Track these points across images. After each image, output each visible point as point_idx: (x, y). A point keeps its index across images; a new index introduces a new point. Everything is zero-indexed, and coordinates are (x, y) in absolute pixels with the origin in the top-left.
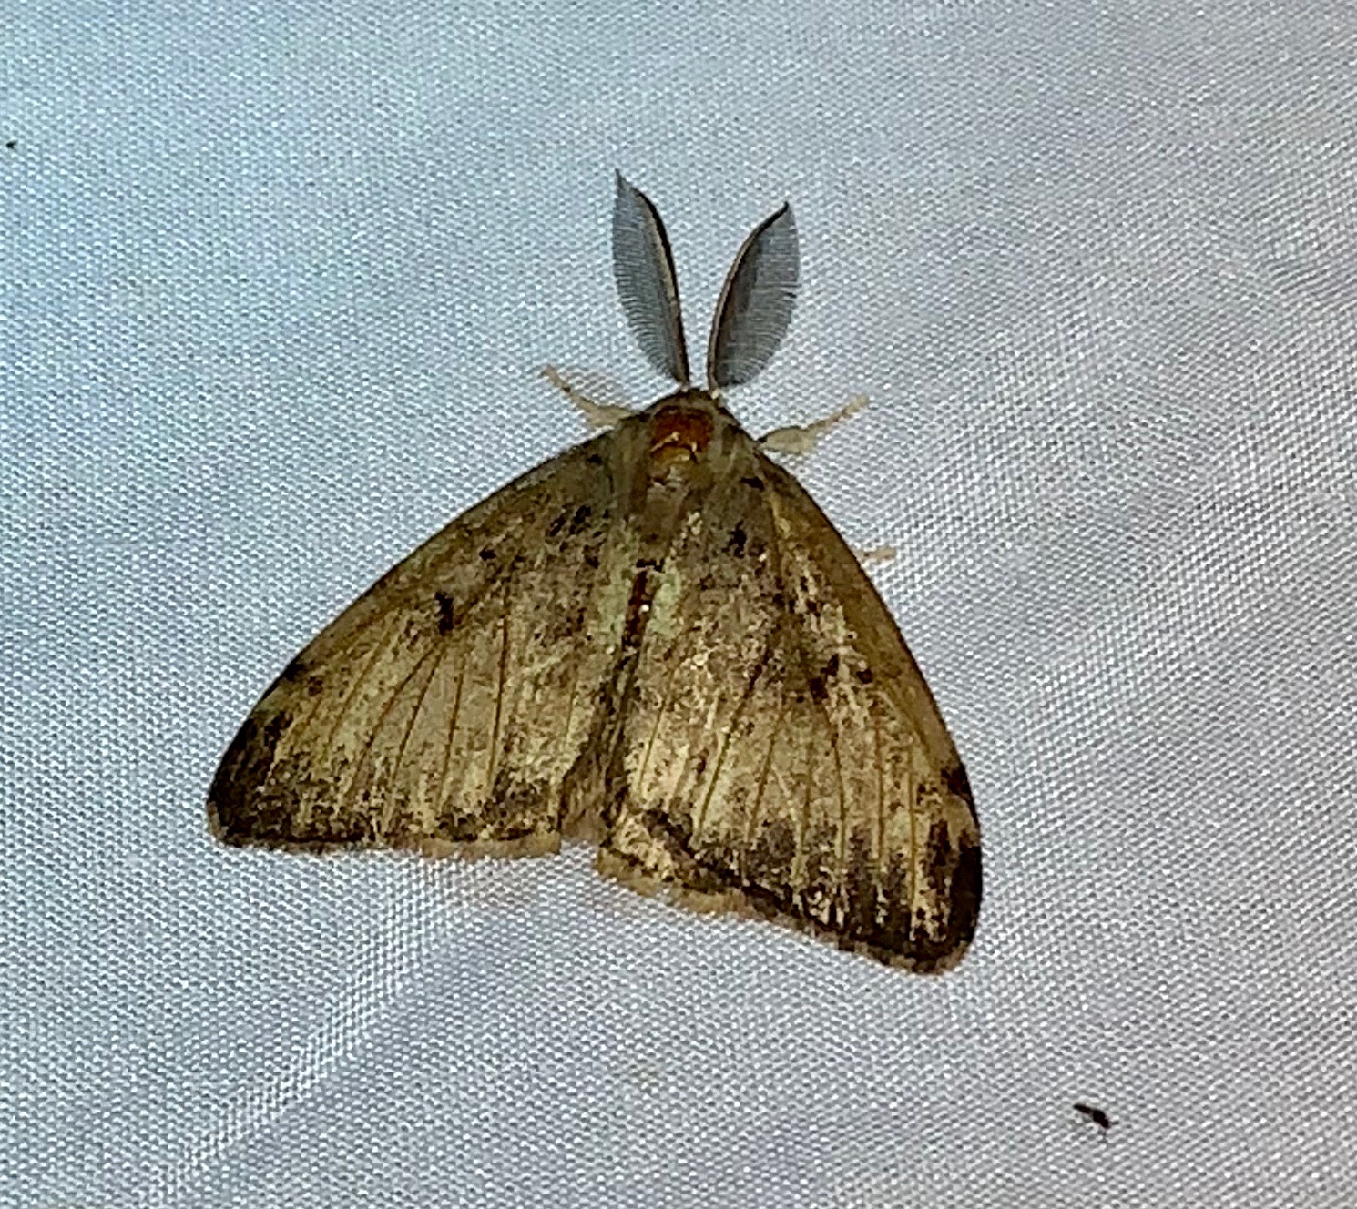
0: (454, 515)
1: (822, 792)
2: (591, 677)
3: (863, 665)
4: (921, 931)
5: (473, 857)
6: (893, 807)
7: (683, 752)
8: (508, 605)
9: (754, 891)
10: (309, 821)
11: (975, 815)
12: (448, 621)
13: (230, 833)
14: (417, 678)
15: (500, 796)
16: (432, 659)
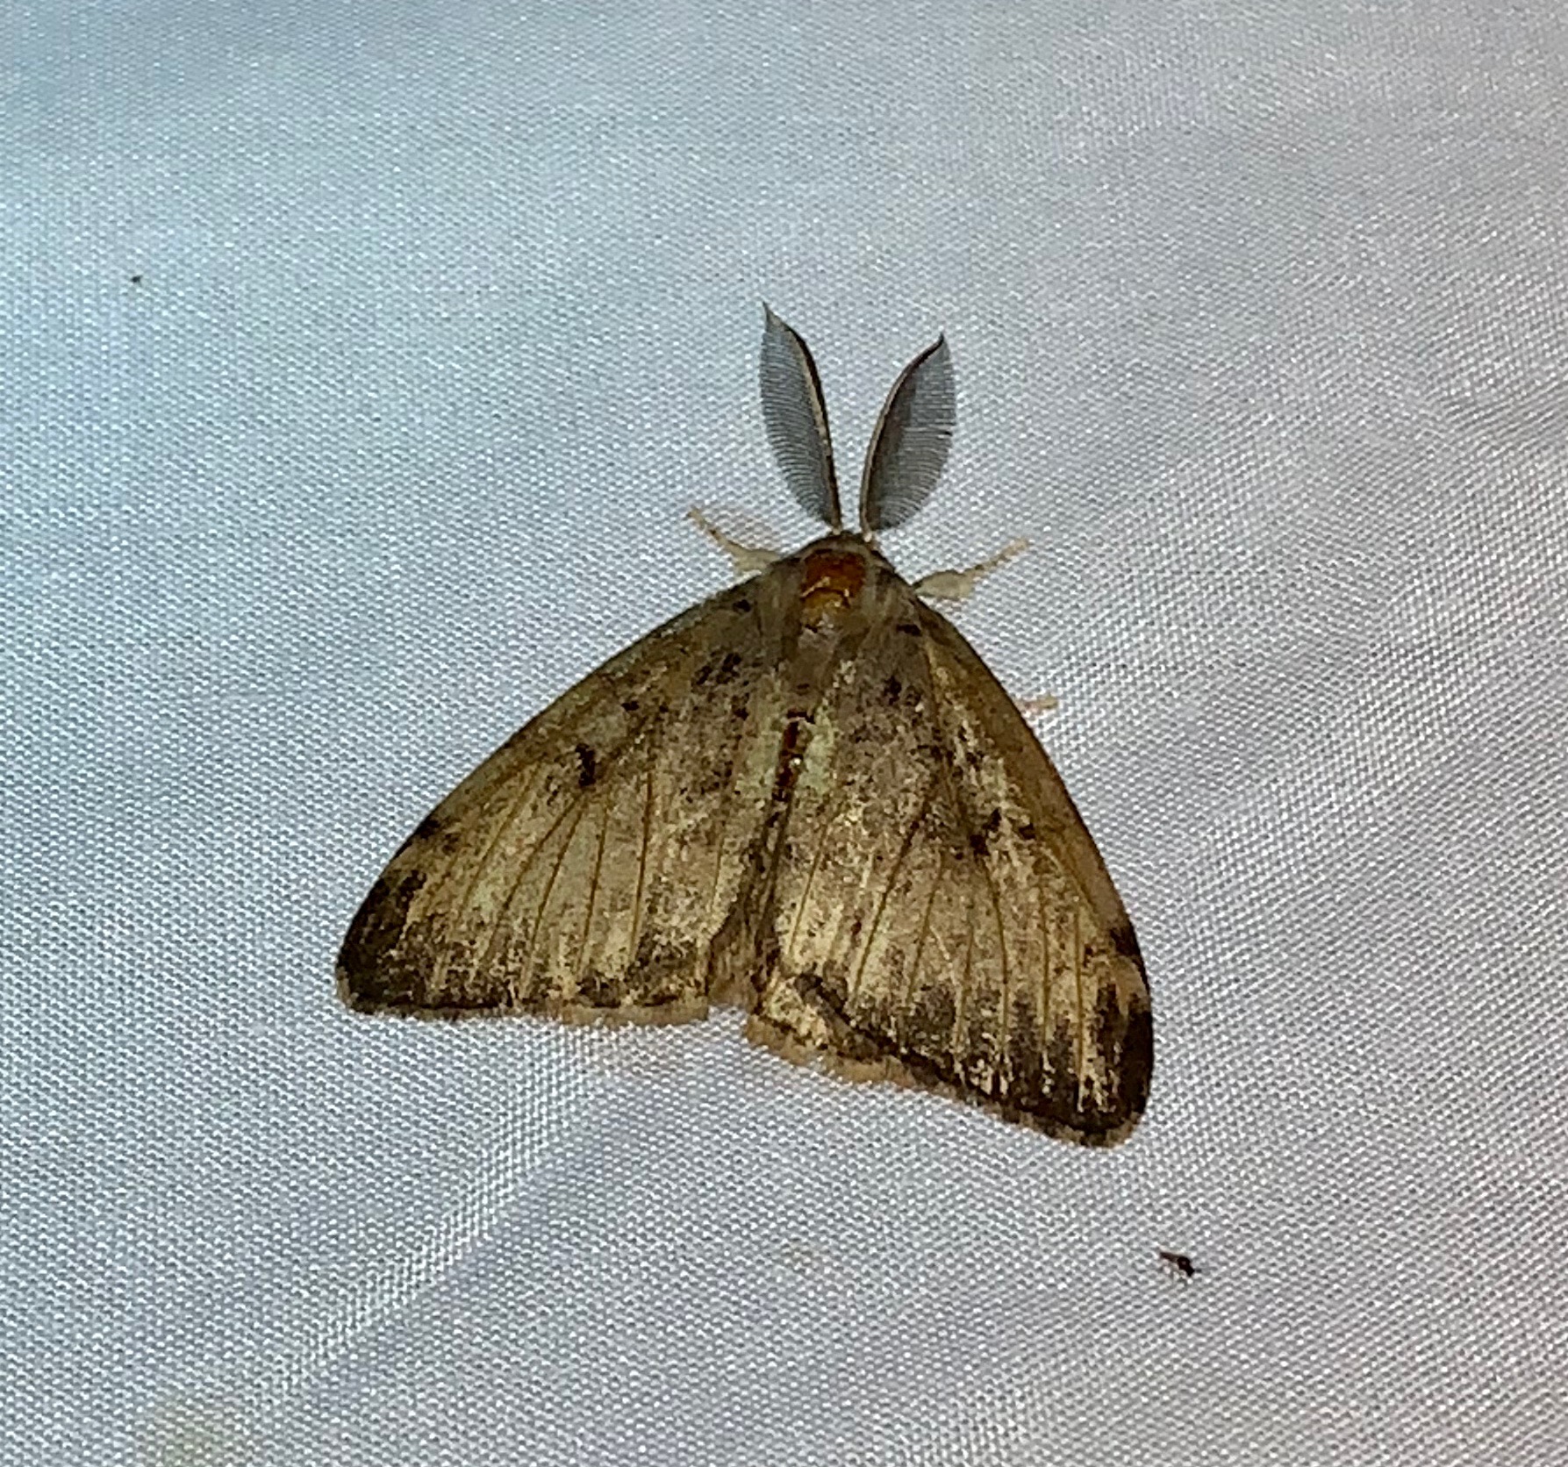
0: (595, 664)
1: (984, 954)
2: (740, 834)
3: (1026, 821)
4: (1090, 1101)
5: (616, 1023)
6: (1058, 971)
7: (837, 912)
8: (653, 758)
9: (912, 1060)
10: (443, 987)
11: (1145, 978)
12: (590, 775)
13: (359, 1000)
14: (556, 834)
15: (645, 962)
16: (573, 815)
